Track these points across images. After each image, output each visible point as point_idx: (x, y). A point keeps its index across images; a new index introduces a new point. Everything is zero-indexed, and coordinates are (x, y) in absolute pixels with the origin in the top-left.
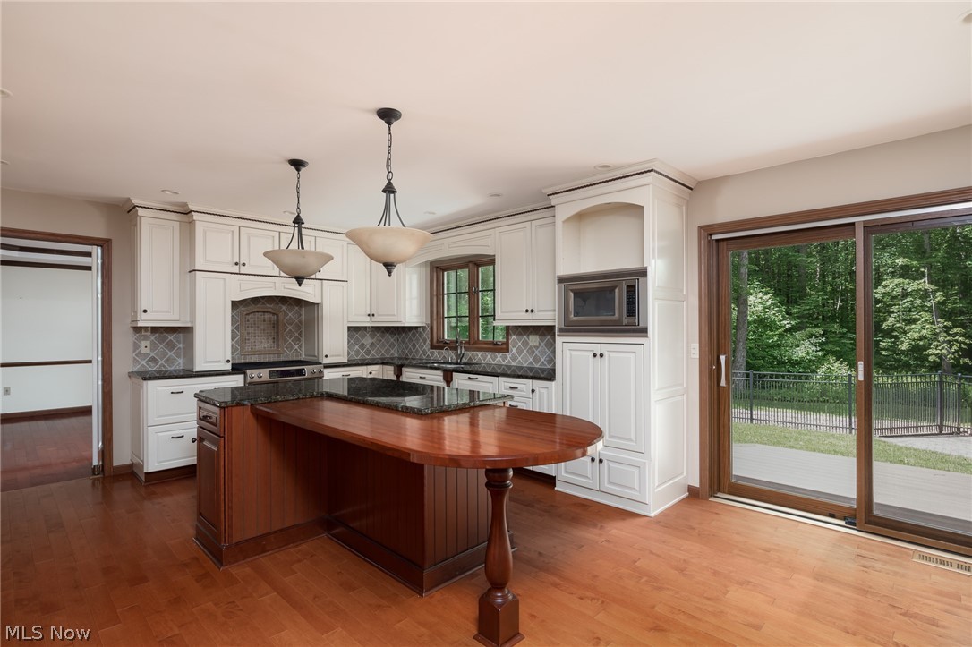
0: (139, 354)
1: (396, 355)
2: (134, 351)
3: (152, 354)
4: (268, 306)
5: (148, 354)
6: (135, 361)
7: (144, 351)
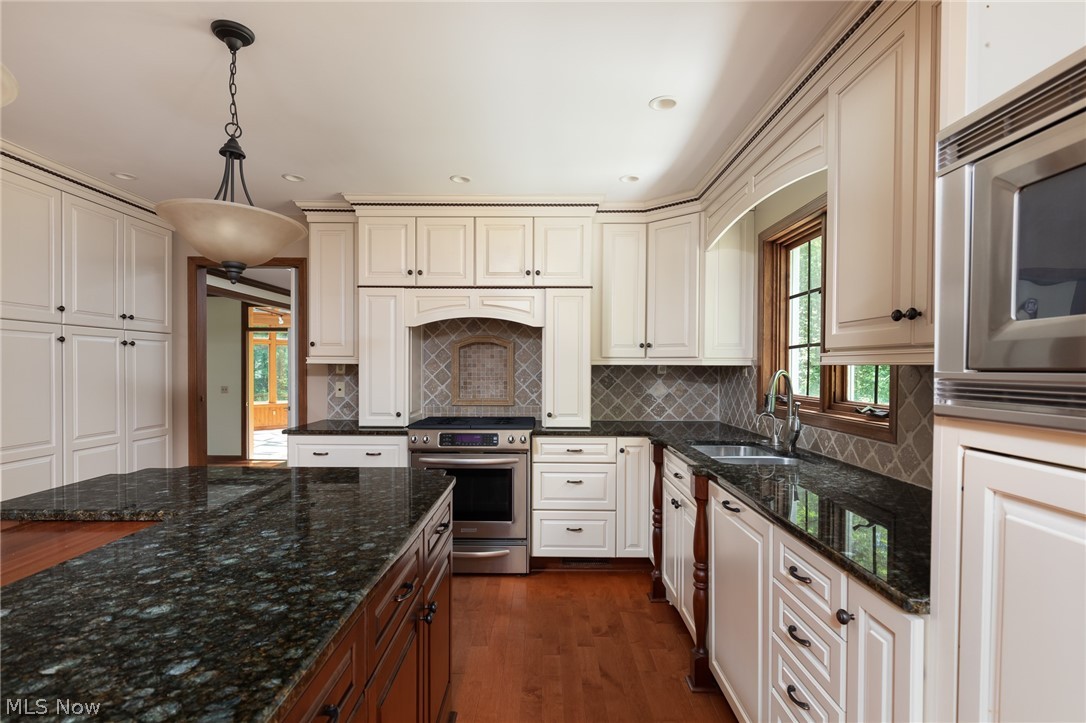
0: (333, 398)
1: (717, 418)
2: (329, 394)
3: (347, 399)
4: (490, 333)
5: (342, 399)
6: (330, 407)
7: (339, 394)
